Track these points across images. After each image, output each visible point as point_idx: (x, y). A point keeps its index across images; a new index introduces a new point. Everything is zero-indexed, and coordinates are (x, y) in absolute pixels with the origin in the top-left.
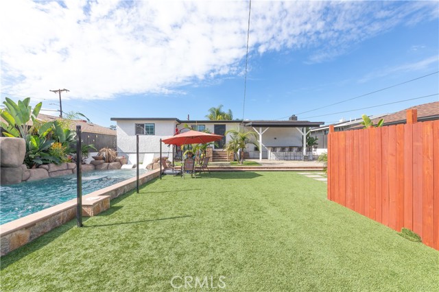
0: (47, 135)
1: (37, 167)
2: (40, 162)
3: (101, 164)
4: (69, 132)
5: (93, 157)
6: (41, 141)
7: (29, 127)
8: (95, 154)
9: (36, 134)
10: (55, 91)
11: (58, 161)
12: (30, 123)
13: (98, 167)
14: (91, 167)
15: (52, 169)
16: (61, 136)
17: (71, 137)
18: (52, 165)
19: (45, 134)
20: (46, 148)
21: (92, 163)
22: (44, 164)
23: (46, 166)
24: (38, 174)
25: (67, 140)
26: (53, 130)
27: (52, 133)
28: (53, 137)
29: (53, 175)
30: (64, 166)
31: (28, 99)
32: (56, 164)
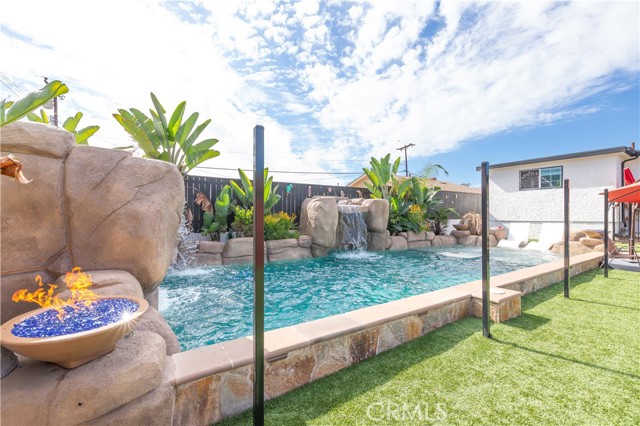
0: (405, 197)
1: (397, 235)
2: (400, 229)
3: (466, 236)
4: (426, 190)
5: (454, 226)
6: (400, 203)
7: (390, 188)
8: (457, 222)
9: (394, 195)
10: (401, 149)
11: (416, 229)
12: (390, 183)
13: (461, 240)
14: (452, 240)
15: (410, 239)
16: (419, 196)
17: (428, 197)
18: (411, 233)
19: (403, 194)
20: (405, 211)
21: (452, 234)
22: (404, 231)
23: (405, 234)
24: (399, 242)
25: (425, 201)
26: (411, 189)
27: (410, 193)
28: (411, 198)
29: (412, 246)
30: (422, 236)
31: (388, 155)
32: (415, 232)
